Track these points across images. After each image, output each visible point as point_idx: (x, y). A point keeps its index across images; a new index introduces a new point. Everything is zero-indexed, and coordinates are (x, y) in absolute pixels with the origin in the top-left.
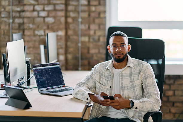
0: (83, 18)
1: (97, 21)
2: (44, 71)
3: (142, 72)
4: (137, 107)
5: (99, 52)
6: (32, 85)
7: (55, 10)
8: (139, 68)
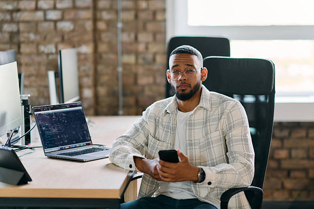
0: (125, 23)
1: (150, 26)
2: (54, 117)
3: (223, 117)
4: (211, 182)
5: (155, 83)
6: (35, 142)
7: (75, 8)
8: (219, 109)
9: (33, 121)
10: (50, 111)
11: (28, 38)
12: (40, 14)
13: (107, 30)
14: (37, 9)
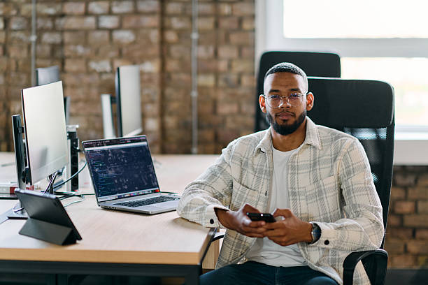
0: (202, 32)
1: (234, 38)
2: (110, 155)
3: (339, 158)
4: (329, 240)
5: (240, 112)
6: (83, 187)
7: (136, 12)
8: (333, 148)
9: (82, 161)
10: (106, 148)
11: (76, 52)
12: (90, 21)
13: (178, 42)
14: (87, 14)
